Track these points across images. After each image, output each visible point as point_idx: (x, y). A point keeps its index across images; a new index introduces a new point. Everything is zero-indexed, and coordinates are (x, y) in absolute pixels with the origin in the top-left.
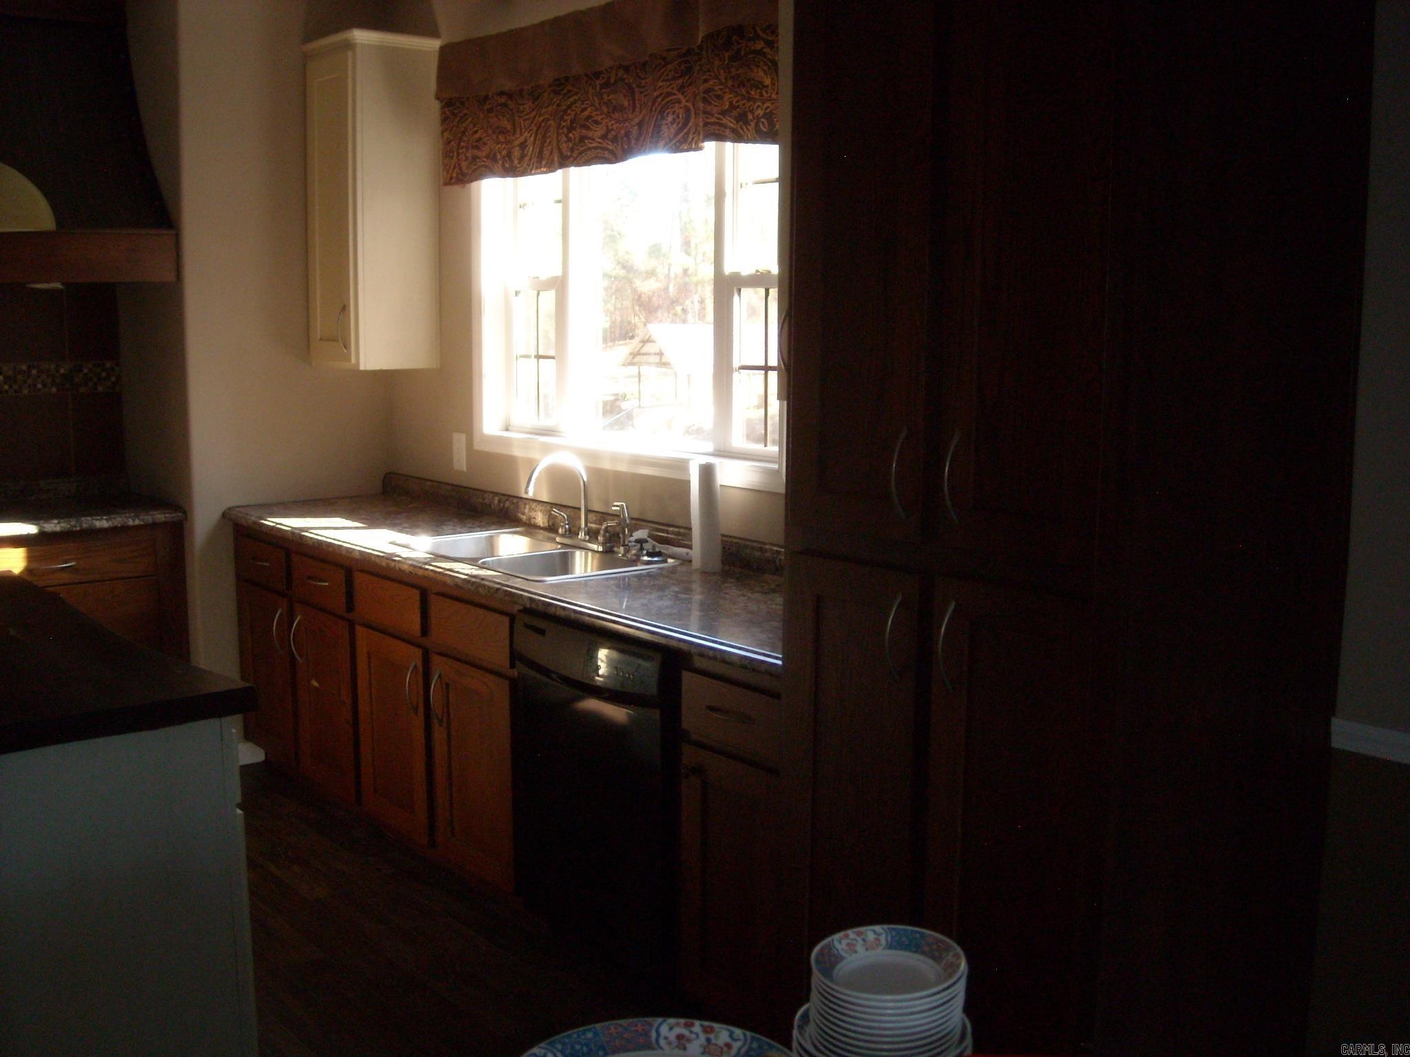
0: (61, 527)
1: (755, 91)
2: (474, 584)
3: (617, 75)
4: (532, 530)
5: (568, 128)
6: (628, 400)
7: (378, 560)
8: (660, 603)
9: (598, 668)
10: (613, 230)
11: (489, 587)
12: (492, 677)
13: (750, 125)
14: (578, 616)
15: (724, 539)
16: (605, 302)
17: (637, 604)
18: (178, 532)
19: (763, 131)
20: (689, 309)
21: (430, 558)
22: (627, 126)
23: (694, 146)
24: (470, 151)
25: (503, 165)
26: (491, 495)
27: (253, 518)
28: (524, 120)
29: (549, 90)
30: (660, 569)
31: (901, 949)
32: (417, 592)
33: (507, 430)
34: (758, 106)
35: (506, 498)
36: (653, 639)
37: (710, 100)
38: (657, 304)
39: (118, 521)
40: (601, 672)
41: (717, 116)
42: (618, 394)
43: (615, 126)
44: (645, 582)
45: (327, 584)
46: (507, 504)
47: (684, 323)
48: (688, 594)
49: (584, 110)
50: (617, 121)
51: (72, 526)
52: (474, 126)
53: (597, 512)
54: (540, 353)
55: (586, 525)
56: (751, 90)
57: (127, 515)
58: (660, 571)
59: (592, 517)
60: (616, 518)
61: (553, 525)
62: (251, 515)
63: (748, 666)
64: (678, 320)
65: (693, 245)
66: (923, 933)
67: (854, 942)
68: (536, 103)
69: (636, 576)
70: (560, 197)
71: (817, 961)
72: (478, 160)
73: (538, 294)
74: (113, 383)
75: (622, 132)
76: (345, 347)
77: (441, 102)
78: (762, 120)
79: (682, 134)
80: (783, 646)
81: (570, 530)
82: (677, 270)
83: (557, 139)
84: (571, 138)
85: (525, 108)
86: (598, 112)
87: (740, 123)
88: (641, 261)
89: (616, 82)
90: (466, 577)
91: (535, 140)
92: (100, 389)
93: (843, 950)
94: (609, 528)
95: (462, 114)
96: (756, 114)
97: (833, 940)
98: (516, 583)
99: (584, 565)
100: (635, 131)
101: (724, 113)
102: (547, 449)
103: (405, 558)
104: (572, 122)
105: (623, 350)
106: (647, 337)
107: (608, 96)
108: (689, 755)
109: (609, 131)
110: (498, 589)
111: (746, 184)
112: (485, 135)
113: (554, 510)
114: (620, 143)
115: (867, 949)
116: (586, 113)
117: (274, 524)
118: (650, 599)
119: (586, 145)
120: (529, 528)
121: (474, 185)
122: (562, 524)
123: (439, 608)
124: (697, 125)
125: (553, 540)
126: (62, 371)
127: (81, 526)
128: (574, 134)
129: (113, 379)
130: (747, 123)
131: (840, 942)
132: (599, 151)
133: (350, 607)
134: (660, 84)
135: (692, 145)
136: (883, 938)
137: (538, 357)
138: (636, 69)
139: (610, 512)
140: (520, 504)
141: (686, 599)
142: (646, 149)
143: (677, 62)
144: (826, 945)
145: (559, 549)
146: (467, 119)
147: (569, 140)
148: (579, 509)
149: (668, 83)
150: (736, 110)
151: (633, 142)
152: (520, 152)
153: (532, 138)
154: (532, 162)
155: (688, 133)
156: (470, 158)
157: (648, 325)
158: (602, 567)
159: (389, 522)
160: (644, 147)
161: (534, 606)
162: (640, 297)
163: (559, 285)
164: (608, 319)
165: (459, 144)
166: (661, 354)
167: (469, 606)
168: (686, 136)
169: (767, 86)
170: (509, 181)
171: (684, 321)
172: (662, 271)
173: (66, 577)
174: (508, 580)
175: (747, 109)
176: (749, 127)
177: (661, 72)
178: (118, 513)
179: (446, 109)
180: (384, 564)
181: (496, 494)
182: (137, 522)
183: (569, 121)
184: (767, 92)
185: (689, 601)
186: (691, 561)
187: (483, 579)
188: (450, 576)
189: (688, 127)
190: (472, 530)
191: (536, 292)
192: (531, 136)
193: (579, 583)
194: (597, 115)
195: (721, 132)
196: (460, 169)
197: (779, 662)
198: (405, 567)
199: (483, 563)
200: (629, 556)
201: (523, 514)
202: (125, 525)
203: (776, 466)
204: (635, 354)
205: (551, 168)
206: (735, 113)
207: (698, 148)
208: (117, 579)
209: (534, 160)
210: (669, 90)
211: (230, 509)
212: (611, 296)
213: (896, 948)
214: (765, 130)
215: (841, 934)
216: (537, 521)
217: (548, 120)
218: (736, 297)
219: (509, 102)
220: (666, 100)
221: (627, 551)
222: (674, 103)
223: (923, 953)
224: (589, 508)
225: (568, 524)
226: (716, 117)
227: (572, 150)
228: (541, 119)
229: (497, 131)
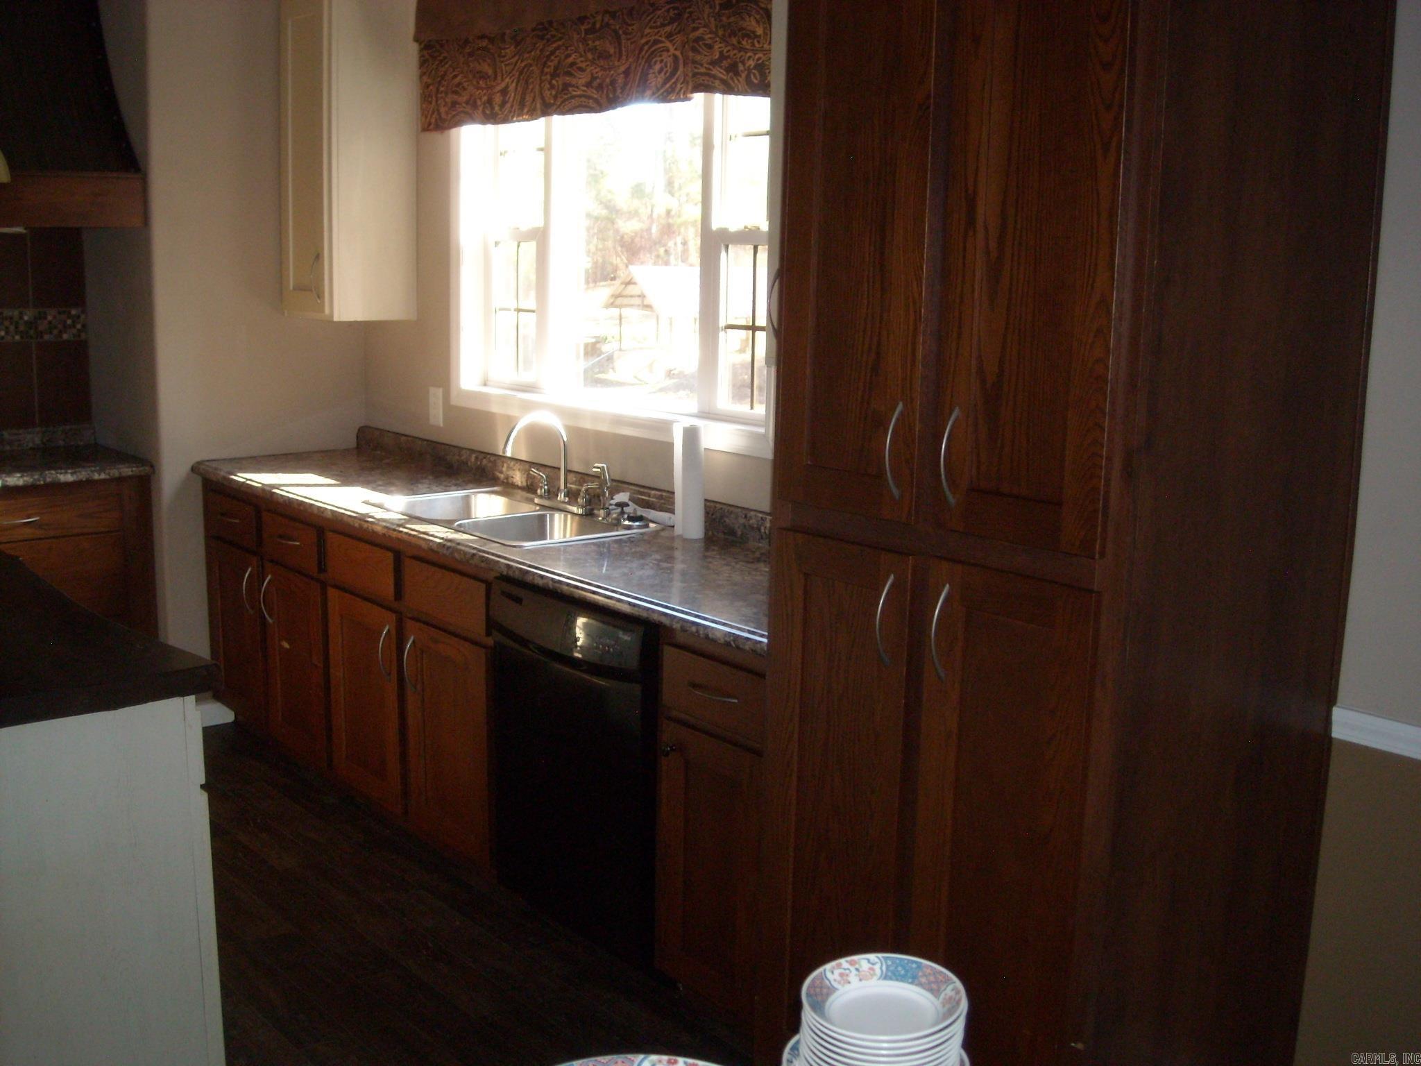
0: (24, 481)
1: (747, 41)
2: (449, 548)
3: (603, 20)
4: (510, 490)
5: (551, 75)
6: (609, 342)
7: (350, 520)
8: (640, 573)
9: (576, 640)
10: (595, 170)
11: (464, 551)
12: (467, 644)
13: (741, 76)
14: (557, 585)
15: (708, 504)
16: (588, 243)
17: (616, 573)
18: (145, 486)
19: (753, 82)
20: (672, 251)
21: (405, 519)
22: (613, 74)
23: (682, 96)
24: (450, 96)
25: (484, 112)
26: (468, 452)
27: (222, 473)
28: (506, 65)
29: (531, 36)
30: (642, 534)
31: (897, 980)
32: (390, 555)
33: (485, 385)
34: (750, 57)
35: (483, 455)
36: (633, 611)
37: (701, 50)
38: (639, 245)
39: (83, 475)
40: (579, 643)
41: (707, 66)
42: (599, 337)
43: (600, 74)
44: (626, 549)
45: (298, 543)
46: (485, 462)
47: (666, 265)
48: (670, 563)
49: (568, 56)
50: (603, 69)
51: (35, 480)
52: (454, 71)
53: (577, 472)
54: (520, 307)
55: (566, 487)
56: (743, 40)
57: (93, 469)
58: (641, 536)
59: (571, 477)
60: (597, 479)
61: (532, 485)
62: (221, 470)
63: (732, 643)
64: (660, 262)
65: (676, 185)
66: (921, 963)
67: (847, 971)
68: (519, 48)
69: (616, 542)
70: (542, 145)
71: (808, 995)
72: (457, 106)
73: (518, 246)
74: (79, 330)
75: (608, 80)
76: (319, 297)
77: (420, 44)
78: (753, 71)
79: (670, 83)
80: (769, 623)
81: (549, 491)
82: (660, 211)
83: (540, 85)
84: (554, 85)
85: (506, 53)
86: (582, 59)
87: (730, 74)
88: (623, 201)
89: (602, 27)
90: (441, 541)
91: (517, 85)
92: (65, 336)
93: (835, 980)
94: (590, 490)
95: (441, 58)
96: (747, 65)
97: (825, 970)
98: (492, 549)
99: (562, 529)
100: (620, 80)
101: (713, 63)
102: (528, 407)
103: (379, 520)
104: (556, 68)
105: (604, 292)
106: (629, 280)
107: (594, 42)
108: (669, 733)
109: (593, 78)
110: (474, 555)
111: (736, 136)
112: (465, 80)
113: (533, 469)
114: (605, 91)
115: (860, 980)
116: (570, 60)
117: (244, 480)
118: (631, 568)
119: (570, 93)
120: (507, 488)
121: (454, 131)
122: (541, 485)
123: (412, 570)
124: (686, 75)
125: (532, 501)
126: (26, 318)
127: (45, 481)
128: (557, 81)
129: (79, 326)
130: (737, 74)
131: (833, 973)
132: (583, 99)
133: (322, 568)
134: (647, 31)
135: (680, 96)
136: (877, 967)
137: (519, 310)
138: (623, 14)
139: (590, 473)
140: (498, 461)
141: (668, 568)
142: (631, 98)
143: (666, 8)
144: (817, 976)
145: (538, 511)
146: (447, 63)
147: (552, 87)
148: (559, 469)
149: (656, 31)
150: (726, 60)
151: (619, 91)
152: (502, 98)
153: (514, 85)
154: (514, 108)
155: (675, 83)
156: (450, 104)
157: (630, 267)
158: (581, 532)
159: (361, 479)
160: (629, 98)
161: (511, 573)
162: (622, 237)
163: (541, 237)
164: (590, 259)
165: (438, 90)
166: (642, 296)
167: (444, 571)
168: (674, 86)
169: (760, 36)
170: (490, 128)
171: (667, 263)
172: (644, 212)
173: (28, 532)
174: (485, 544)
175: (738, 60)
176: (741, 79)
177: (649, 18)
178: (84, 467)
179: (425, 52)
180: (357, 525)
181: (472, 451)
182: (103, 476)
183: (552, 68)
184: (759, 42)
185: (671, 570)
186: (673, 527)
187: (459, 544)
188: (425, 539)
189: (677, 76)
190: (448, 488)
191: (516, 243)
192: (513, 81)
193: (558, 549)
194: (582, 62)
195: (710, 83)
196: (439, 114)
197: (765, 640)
198: (378, 529)
199: (460, 526)
200: (610, 520)
201: (501, 472)
202: (90, 479)
203: (762, 430)
204: (617, 296)
205: (533, 114)
206: (725, 63)
207: (687, 99)
208: (82, 534)
209: (516, 107)
210: (657, 37)
211: (199, 463)
212: (593, 236)
213: (891, 979)
214: (756, 81)
215: (833, 964)
216: (515, 481)
217: (531, 65)
218: (723, 254)
219: (490, 46)
220: (653, 48)
221: (608, 514)
222: (662, 51)
223: (920, 985)
224: (568, 468)
225: (547, 485)
226: (706, 68)
227: (555, 97)
228: (523, 65)
229: (478, 75)
